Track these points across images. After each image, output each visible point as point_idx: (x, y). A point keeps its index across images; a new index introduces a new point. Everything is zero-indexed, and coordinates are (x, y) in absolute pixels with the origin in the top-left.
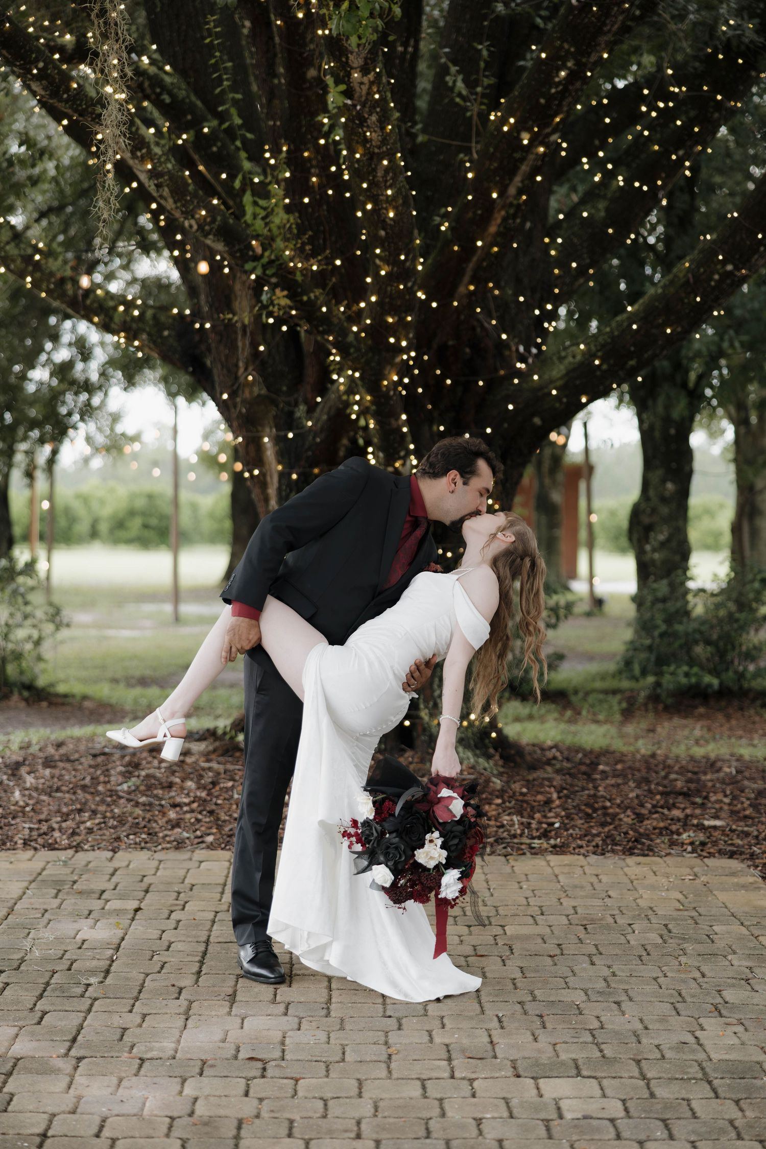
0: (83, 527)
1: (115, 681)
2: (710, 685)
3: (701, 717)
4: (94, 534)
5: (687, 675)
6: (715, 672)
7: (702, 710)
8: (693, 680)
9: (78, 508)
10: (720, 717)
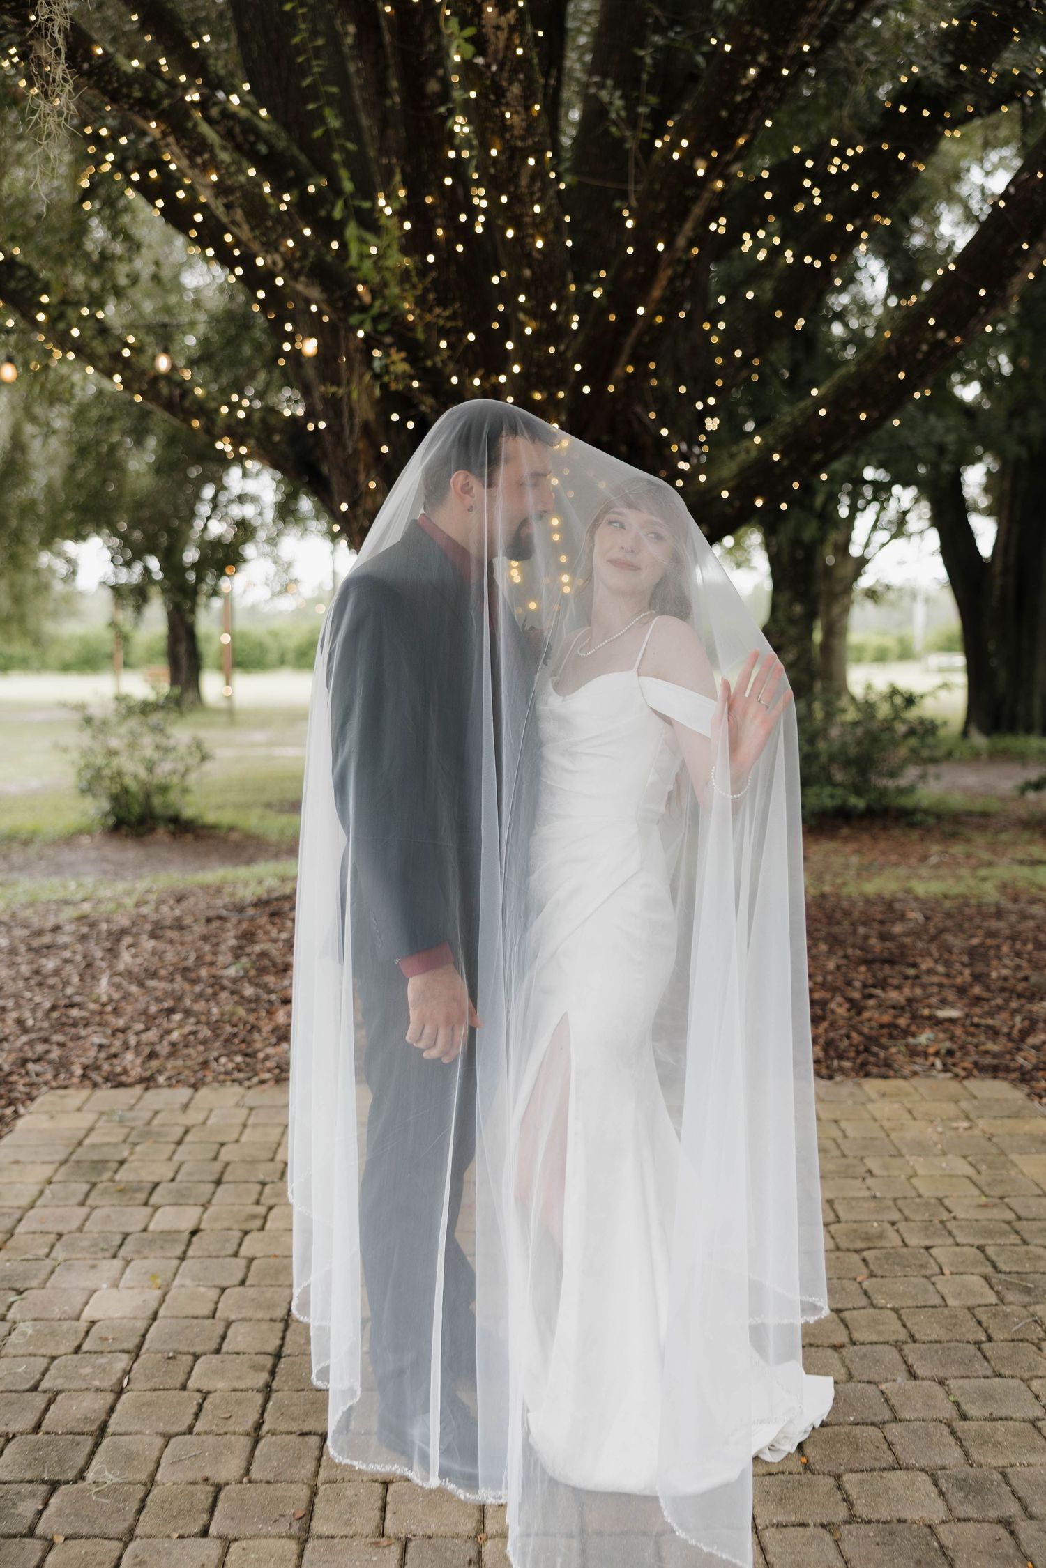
0: (273, 656)
1: (268, 806)
2: (855, 807)
3: (846, 840)
4: (282, 662)
5: (832, 796)
6: (858, 792)
7: (845, 831)
8: (837, 802)
9: (269, 642)
10: (865, 837)
